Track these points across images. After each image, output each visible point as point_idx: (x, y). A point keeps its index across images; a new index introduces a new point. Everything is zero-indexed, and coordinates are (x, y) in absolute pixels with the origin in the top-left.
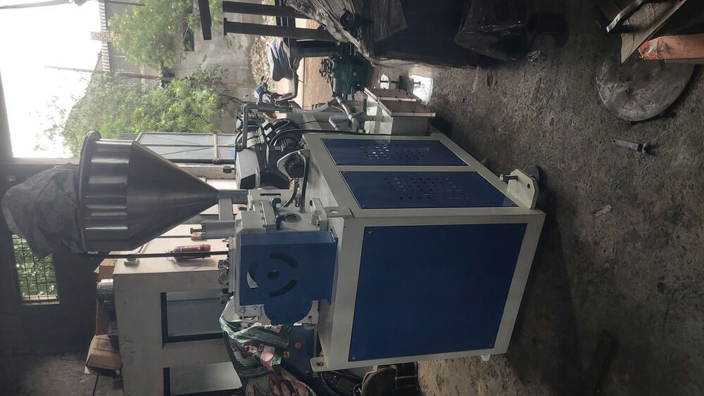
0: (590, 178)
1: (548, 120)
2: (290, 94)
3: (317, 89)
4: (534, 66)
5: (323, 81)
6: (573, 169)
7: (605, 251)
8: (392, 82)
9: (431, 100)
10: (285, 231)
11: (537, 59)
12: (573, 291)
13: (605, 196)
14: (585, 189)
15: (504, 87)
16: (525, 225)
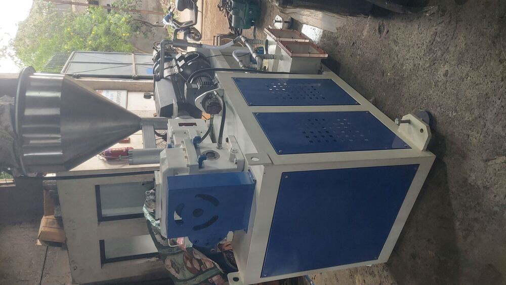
0: (485, 130)
1: (441, 72)
2: (192, 22)
3: (215, 21)
4: (430, 20)
5: (222, 15)
6: (466, 119)
7: (495, 196)
8: (286, 22)
9: (321, 41)
10: (206, 169)
11: (434, 13)
12: (457, 224)
13: (500, 148)
14: (477, 138)
15: (395, 36)
16: (417, 166)
